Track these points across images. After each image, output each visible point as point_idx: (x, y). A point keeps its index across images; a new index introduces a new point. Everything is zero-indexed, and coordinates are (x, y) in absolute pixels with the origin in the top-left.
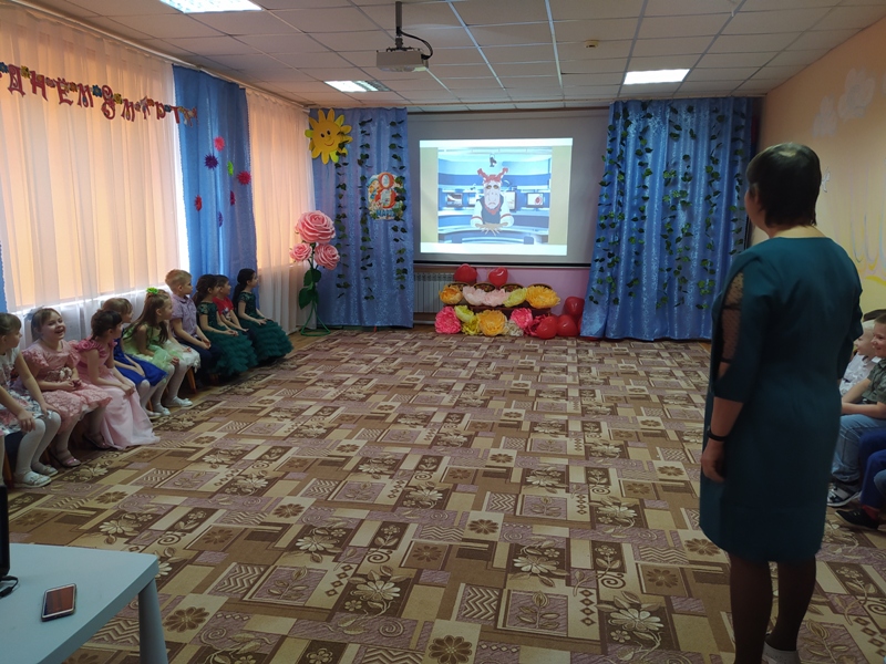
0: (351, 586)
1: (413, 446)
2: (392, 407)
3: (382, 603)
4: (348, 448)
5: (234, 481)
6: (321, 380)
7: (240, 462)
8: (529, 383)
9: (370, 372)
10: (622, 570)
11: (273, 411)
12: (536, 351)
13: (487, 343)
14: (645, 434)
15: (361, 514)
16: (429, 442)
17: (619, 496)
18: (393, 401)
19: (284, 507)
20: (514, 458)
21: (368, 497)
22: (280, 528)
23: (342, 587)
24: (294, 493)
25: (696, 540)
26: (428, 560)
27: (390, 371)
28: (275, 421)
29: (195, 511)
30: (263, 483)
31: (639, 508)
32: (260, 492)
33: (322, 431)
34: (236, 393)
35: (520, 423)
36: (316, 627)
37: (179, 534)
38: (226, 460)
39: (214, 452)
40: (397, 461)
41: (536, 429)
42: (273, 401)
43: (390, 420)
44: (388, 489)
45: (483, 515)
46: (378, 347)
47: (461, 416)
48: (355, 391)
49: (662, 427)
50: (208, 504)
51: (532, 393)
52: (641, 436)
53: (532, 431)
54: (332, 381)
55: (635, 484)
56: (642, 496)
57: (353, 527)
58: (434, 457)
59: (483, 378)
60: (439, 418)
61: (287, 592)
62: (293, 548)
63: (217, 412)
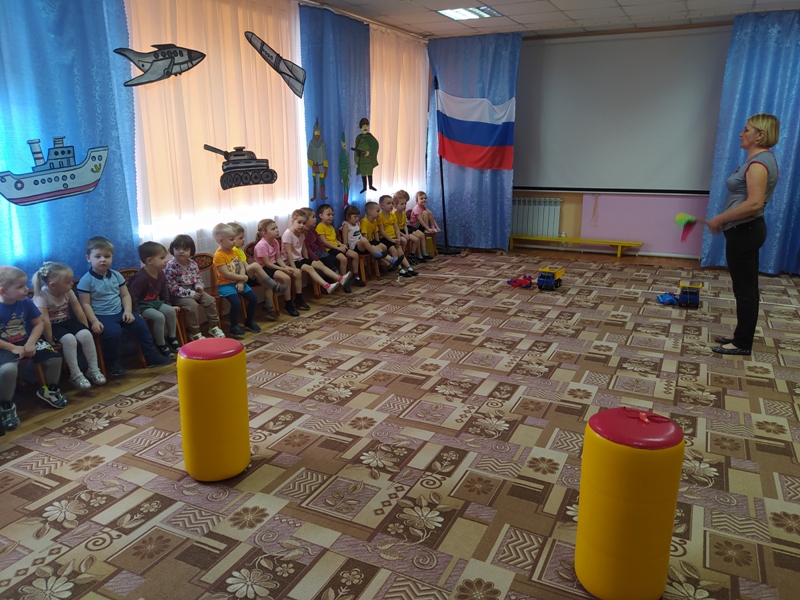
0: (399, 508)
1: (493, 372)
2: (481, 330)
3: (423, 531)
4: (430, 367)
5: (324, 388)
6: (423, 299)
7: (334, 371)
8: (629, 315)
9: (469, 294)
10: (686, 536)
11: (373, 325)
12: (645, 280)
13: (593, 270)
14: (750, 383)
15: (426, 435)
16: (509, 370)
17: (703, 450)
18: (484, 324)
19: (359, 419)
20: (593, 395)
21: (436, 419)
22: (350, 440)
23: (391, 508)
24: (371, 407)
25: (785, 514)
26: (478, 493)
27: (489, 293)
28: (373, 335)
29: (285, 413)
30: (348, 393)
31: (722, 468)
32: (343, 402)
33: (412, 348)
34: (348, 306)
35: (608, 358)
36: (356, 545)
37: (266, 433)
38: (323, 367)
39: (316, 359)
40: (473, 385)
41: (625, 366)
42: (376, 315)
43: (476, 342)
44: (457, 412)
45: (546, 453)
46: (483, 269)
47: (549, 344)
48: (451, 310)
49: (771, 375)
50: (296, 409)
51: (630, 326)
52: (744, 383)
53: (620, 367)
54: (432, 300)
55: (724, 439)
56: (728, 453)
57: (416, 449)
58: (510, 385)
59: (580, 306)
60: (524, 346)
61: (340, 504)
62: (357, 460)
63: (327, 322)
